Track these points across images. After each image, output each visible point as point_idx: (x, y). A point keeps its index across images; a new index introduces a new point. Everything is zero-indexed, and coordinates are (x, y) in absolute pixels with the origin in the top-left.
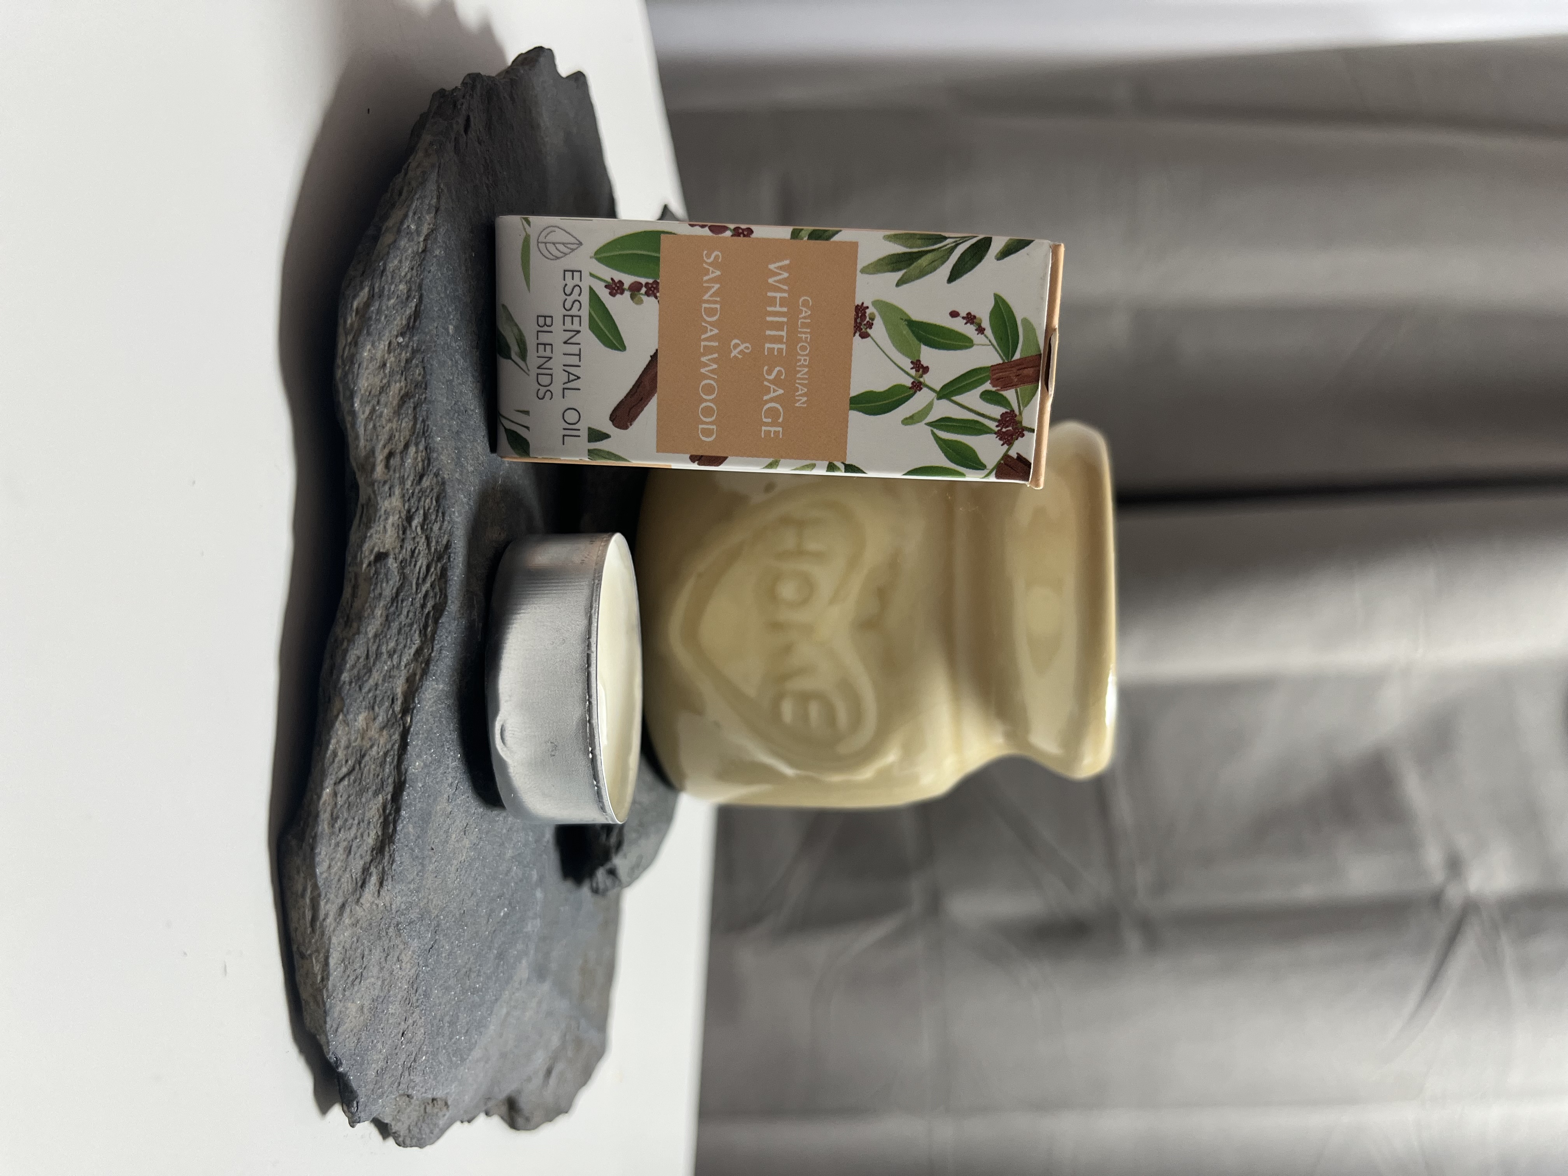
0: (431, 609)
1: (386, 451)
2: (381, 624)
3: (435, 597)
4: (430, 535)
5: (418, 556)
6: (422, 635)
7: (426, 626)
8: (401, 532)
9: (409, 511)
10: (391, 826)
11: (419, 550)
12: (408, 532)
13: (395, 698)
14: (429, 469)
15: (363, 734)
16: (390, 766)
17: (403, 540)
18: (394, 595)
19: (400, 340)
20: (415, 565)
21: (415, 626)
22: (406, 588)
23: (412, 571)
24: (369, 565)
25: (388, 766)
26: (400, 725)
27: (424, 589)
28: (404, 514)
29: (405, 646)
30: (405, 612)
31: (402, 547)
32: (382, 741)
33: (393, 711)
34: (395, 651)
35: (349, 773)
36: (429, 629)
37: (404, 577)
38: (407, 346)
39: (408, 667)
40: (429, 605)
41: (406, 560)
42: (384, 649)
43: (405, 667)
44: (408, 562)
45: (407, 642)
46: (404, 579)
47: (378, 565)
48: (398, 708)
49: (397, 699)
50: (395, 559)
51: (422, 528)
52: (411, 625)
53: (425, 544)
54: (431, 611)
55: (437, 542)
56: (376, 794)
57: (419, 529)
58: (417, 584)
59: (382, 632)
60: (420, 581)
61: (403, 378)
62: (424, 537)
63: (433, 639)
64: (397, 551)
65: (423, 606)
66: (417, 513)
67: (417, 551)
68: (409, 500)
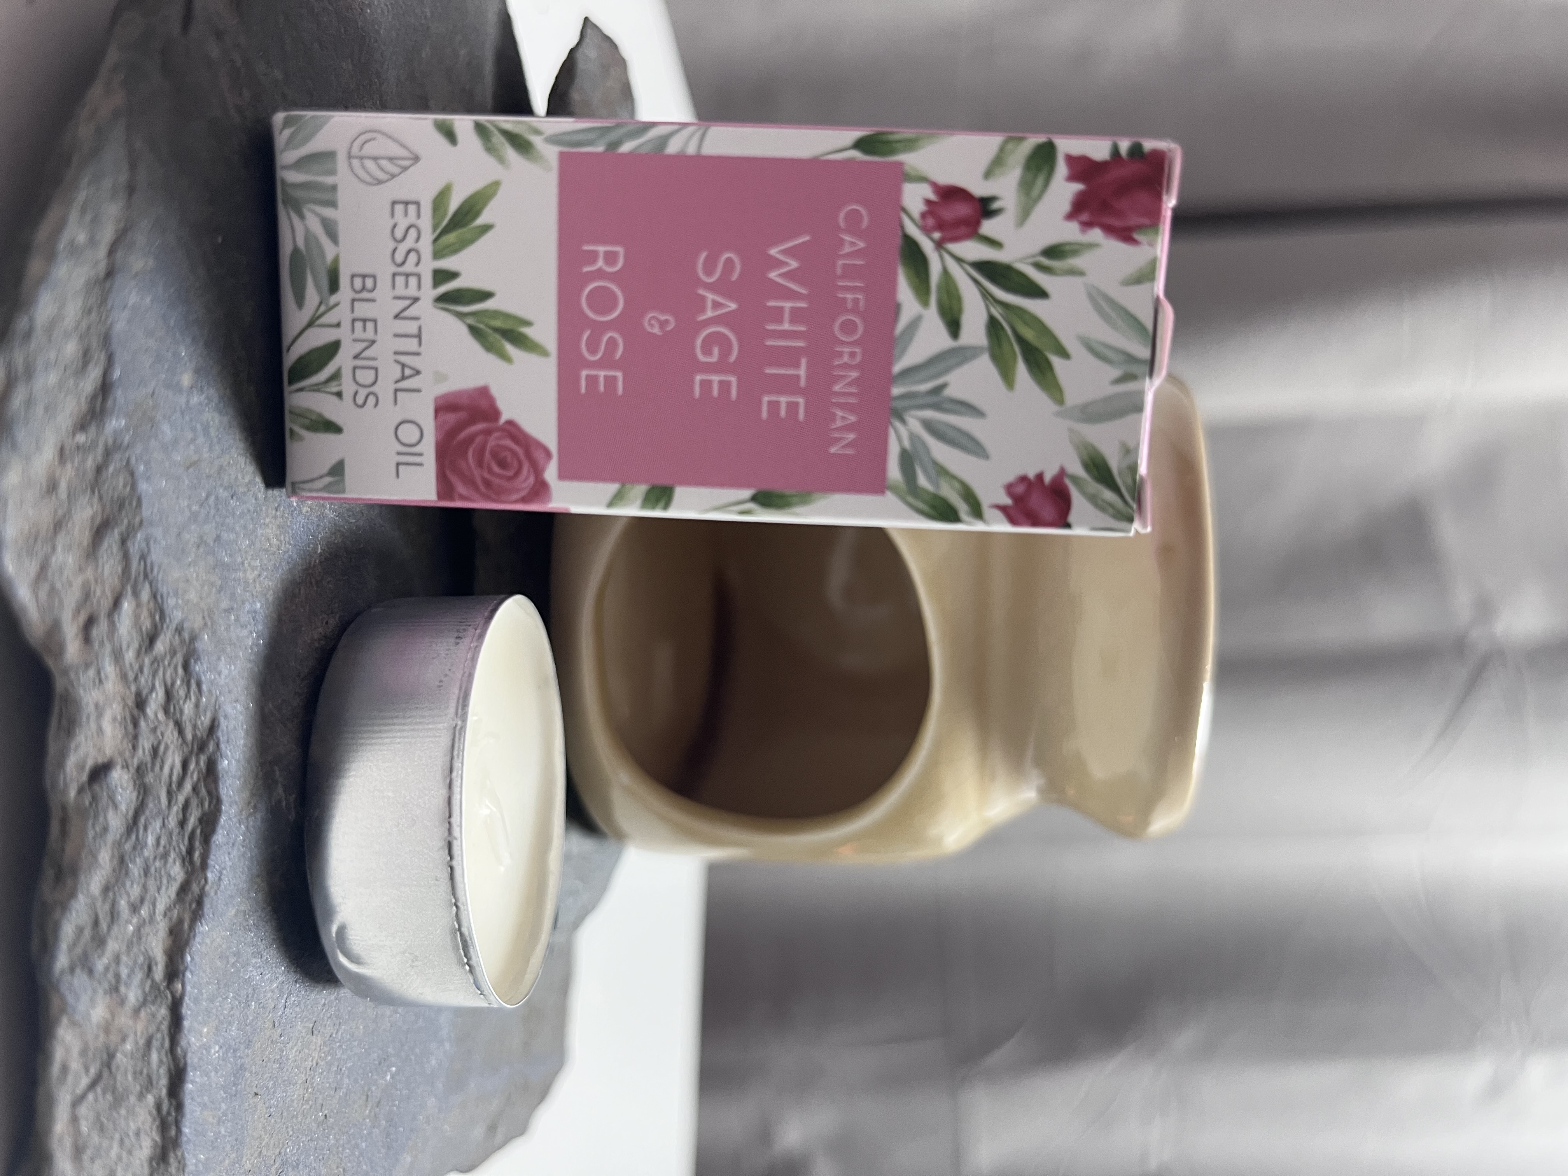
0: (197, 823)
1: (83, 617)
2: (114, 871)
3: (202, 803)
4: (181, 719)
5: (164, 753)
6: (187, 864)
7: (190, 851)
8: (130, 727)
9: (138, 694)
10: (174, 1128)
11: (166, 744)
12: (142, 724)
13: (153, 963)
14: (165, 626)
15: (107, 1028)
16: (159, 1052)
17: (136, 737)
18: (131, 821)
19: (81, 438)
20: (161, 768)
21: (173, 855)
22: (151, 805)
23: (159, 778)
24: (81, 791)
25: (154, 1056)
26: (166, 997)
27: (181, 799)
28: (130, 702)
29: (159, 889)
30: (151, 840)
31: (134, 748)
32: (140, 1027)
33: (153, 981)
34: (142, 900)
35: (92, 1085)
36: (197, 854)
37: (144, 791)
38: (94, 445)
39: (169, 914)
40: (192, 821)
41: (146, 764)
42: (123, 904)
43: (165, 915)
44: (149, 766)
45: (161, 882)
46: (145, 792)
47: (96, 787)
48: (159, 973)
49: (156, 964)
50: (126, 766)
51: (166, 711)
52: (165, 856)
53: (176, 734)
54: (197, 827)
55: (195, 727)
56: (141, 1096)
57: (161, 716)
58: (169, 793)
59: (117, 881)
60: (174, 786)
61: (96, 500)
62: (171, 724)
63: (204, 865)
64: (127, 754)
65: (182, 823)
66: (154, 695)
67: (162, 748)
68: (136, 678)
